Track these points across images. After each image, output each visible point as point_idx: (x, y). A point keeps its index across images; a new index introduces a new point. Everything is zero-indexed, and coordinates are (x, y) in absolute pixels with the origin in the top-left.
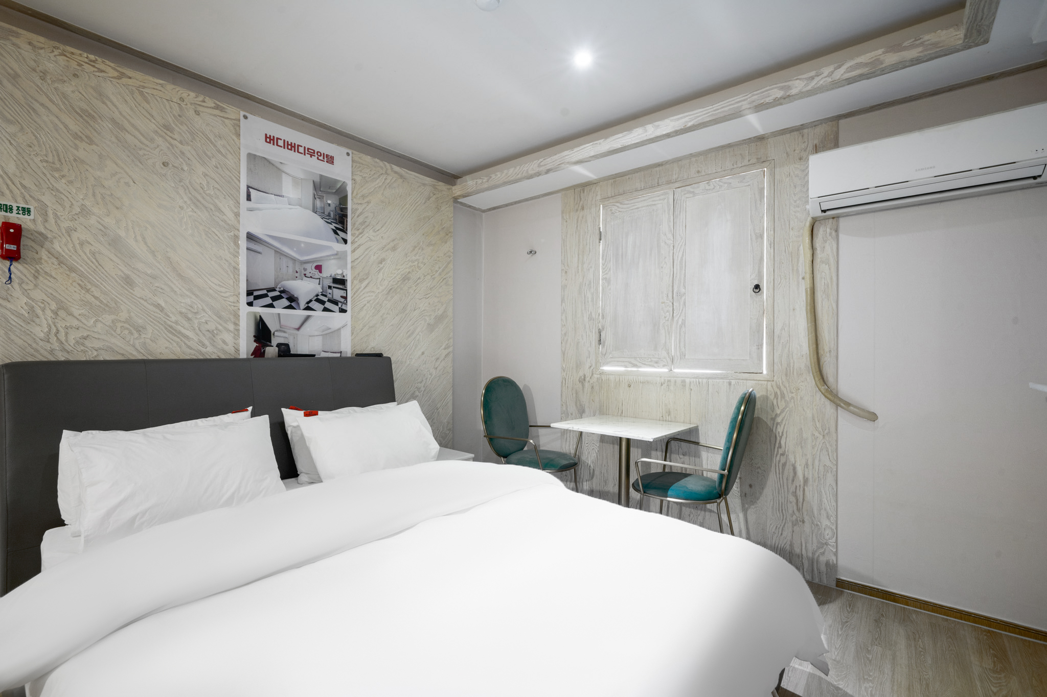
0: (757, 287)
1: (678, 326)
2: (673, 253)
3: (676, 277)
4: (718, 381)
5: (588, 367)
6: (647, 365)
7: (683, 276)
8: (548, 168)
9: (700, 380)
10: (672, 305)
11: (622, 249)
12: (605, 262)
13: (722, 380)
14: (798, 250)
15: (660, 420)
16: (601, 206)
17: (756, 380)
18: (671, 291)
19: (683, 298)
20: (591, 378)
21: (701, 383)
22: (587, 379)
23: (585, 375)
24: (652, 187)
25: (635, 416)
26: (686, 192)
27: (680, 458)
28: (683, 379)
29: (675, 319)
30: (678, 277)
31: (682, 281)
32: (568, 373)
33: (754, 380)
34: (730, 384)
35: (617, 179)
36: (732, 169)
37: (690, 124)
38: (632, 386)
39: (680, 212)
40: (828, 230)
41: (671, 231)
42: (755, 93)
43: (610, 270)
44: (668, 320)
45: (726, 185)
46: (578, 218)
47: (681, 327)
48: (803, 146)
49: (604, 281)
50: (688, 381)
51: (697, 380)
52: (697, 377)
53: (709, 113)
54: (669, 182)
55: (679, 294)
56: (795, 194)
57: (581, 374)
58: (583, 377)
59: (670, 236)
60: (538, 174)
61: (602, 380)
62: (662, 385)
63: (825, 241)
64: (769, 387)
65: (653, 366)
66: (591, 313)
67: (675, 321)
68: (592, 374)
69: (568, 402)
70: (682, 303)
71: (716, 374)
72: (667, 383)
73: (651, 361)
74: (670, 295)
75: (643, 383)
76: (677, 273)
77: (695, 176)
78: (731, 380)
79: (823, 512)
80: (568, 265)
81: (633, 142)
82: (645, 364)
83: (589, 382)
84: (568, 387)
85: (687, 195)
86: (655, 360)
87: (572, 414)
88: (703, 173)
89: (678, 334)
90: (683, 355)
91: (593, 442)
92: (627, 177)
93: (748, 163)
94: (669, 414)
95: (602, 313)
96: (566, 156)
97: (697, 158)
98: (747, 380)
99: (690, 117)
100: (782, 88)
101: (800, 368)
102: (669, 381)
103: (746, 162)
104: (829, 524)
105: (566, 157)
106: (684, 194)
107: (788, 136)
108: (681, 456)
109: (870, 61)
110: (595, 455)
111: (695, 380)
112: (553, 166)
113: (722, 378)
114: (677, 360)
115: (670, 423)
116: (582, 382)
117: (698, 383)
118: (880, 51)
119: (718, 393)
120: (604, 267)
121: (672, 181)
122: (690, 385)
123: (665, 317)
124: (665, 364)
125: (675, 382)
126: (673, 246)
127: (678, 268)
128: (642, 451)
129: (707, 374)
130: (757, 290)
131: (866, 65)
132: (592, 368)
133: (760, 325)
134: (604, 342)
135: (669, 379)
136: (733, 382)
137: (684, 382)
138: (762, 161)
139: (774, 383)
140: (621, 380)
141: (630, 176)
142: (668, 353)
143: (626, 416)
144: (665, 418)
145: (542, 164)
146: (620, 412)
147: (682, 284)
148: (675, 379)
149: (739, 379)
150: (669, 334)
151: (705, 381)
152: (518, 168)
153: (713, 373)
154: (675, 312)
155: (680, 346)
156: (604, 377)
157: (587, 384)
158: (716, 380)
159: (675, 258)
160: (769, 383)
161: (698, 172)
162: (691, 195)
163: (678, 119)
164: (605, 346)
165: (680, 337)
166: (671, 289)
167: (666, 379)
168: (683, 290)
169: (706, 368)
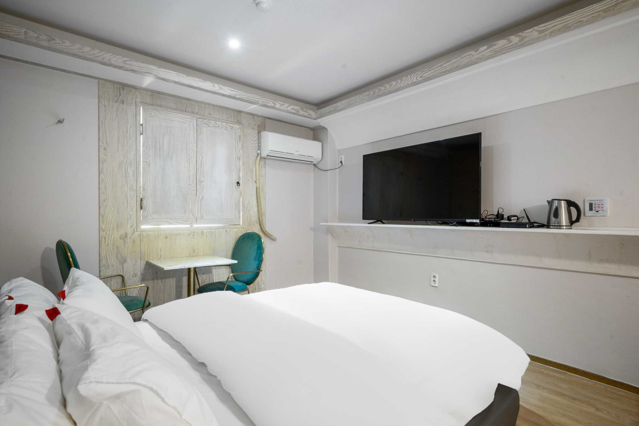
0: (238, 183)
1: (200, 200)
2: (197, 156)
3: (198, 170)
4: (221, 230)
5: (129, 226)
6: (180, 223)
7: (202, 171)
8: (134, 69)
9: (212, 230)
10: (196, 187)
11: (160, 144)
12: (146, 149)
13: (223, 230)
14: (253, 169)
15: (188, 257)
16: (141, 107)
17: (238, 228)
18: (195, 178)
19: (202, 184)
20: (132, 234)
21: (212, 232)
22: (129, 236)
23: (126, 233)
24: (181, 110)
25: (171, 257)
26: (204, 123)
27: (201, 277)
28: (202, 230)
29: (198, 195)
30: (200, 171)
31: (202, 174)
32: (108, 232)
33: (237, 228)
34: (226, 231)
35: (155, 94)
36: (227, 120)
37: (237, 96)
38: (168, 238)
39: (201, 133)
40: (263, 163)
41: (195, 142)
42: (264, 99)
43: (150, 156)
44: (193, 195)
45: (224, 128)
46: (118, 108)
47: (201, 200)
48: (255, 123)
49: (145, 164)
50: (205, 231)
51: (210, 230)
52: (210, 228)
53: (246, 96)
54: (193, 113)
55: (200, 181)
56: (252, 144)
57: (122, 232)
58: (124, 235)
59: (195, 145)
60: (120, 68)
61: (143, 235)
62: (189, 235)
63: (262, 168)
64: (243, 231)
65: (184, 224)
66: (132, 185)
67: (198, 197)
68: (134, 232)
69: (108, 256)
70: (202, 186)
71: (220, 226)
72: (192, 234)
73: (183, 220)
74: (195, 181)
75: (176, 235)
76: (199, 168)
77: (208, 115)
78: (227, 229)
79: (262, 283)
80: (107, 143)
81: (206, 89)
82: (178, 223)
83: (130, 238)
84: (108, 244)
85: (204, 125)
86: (185, 219)
87: (113, 266)
88: (212, 116)
89: (200, 204)
90: (202, 217)
91: (135, 283)
92: (163, 96)
93: (233, 121)
94: (194, 252)
95: (143, 187)
96: (153, 69)
97: (209, 106)
98: (234, 228)
99: (238, 93)
100: (273, 103)
101: (254, 222)
102: (194, 232)
103: (232, 120)
104: (264, 286)
105: (154, 71)
106: (203, 124)
107: (249, 116)
108: (202, 275)
109: (297, 109)
110: (137, 292)
111: (209, 230)
112: (137, 70)
113: (223, 228)
114: (199, 219)
115: (195, 257)
116: (124, 239)
117: (210, 232)
118: (299, 108)
119: (221, 236)
120: (144, 153)
121: (195, 113)
122: (206, 234)
123: (192, 194)
124: (191, 222)
125: (198, 232)
126: (197, 152)
127: (200, 165)
128: (176, 279)
129: (215, 227)
130: (239, 184)
131: (296, 110)
132: (133, 227)
133: (239, 202)
134: (145, 208)
135: (194, 231)
136: (228, 230)
137: (203, 232)
138: (239, 123)
139: (245, 229)
140: (160, 234)
141: (166, 97)
142: (194, 215)
143: (164, 258)
144: (191, 255)
145: (127, 62)
146: (159, 256)
147: (202, 175)
148: (197, 231)
149: (231, 228)
150: (194, 204)
151: (214, 230)
152: (103, 53)
153: (219, 226)
154: (197, 191)
155: (200, 211)
156: (144, 234)
157: (129, 240)
158: (219, 230)
159: (198, 159)
160: (243, 229)
161: (210, 114)
162: (207, 126)
163: (232, 91)
164: (146, 211)
165: (201, 206)
166: (195, 177)
167: (192, 231)
168: (202, 179)
169: (215, 223)
